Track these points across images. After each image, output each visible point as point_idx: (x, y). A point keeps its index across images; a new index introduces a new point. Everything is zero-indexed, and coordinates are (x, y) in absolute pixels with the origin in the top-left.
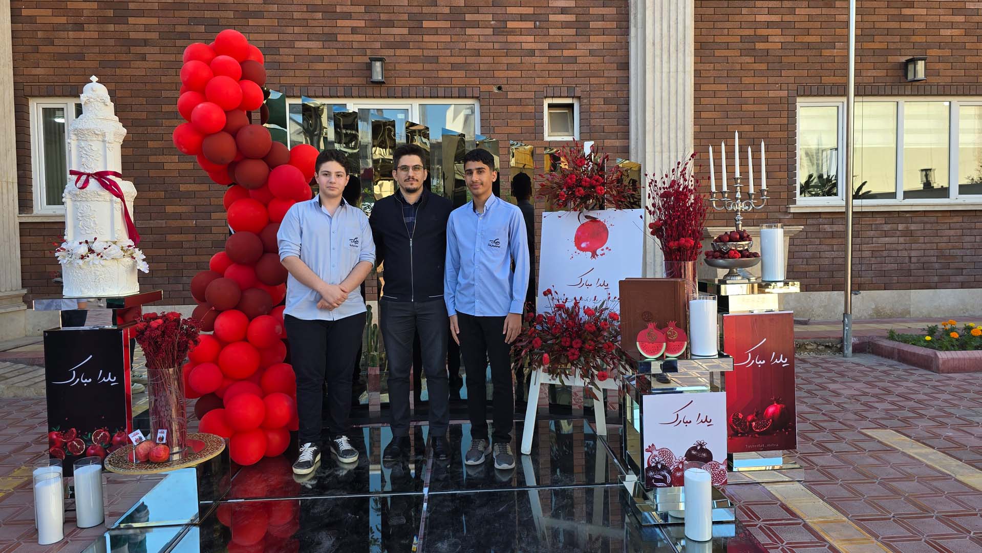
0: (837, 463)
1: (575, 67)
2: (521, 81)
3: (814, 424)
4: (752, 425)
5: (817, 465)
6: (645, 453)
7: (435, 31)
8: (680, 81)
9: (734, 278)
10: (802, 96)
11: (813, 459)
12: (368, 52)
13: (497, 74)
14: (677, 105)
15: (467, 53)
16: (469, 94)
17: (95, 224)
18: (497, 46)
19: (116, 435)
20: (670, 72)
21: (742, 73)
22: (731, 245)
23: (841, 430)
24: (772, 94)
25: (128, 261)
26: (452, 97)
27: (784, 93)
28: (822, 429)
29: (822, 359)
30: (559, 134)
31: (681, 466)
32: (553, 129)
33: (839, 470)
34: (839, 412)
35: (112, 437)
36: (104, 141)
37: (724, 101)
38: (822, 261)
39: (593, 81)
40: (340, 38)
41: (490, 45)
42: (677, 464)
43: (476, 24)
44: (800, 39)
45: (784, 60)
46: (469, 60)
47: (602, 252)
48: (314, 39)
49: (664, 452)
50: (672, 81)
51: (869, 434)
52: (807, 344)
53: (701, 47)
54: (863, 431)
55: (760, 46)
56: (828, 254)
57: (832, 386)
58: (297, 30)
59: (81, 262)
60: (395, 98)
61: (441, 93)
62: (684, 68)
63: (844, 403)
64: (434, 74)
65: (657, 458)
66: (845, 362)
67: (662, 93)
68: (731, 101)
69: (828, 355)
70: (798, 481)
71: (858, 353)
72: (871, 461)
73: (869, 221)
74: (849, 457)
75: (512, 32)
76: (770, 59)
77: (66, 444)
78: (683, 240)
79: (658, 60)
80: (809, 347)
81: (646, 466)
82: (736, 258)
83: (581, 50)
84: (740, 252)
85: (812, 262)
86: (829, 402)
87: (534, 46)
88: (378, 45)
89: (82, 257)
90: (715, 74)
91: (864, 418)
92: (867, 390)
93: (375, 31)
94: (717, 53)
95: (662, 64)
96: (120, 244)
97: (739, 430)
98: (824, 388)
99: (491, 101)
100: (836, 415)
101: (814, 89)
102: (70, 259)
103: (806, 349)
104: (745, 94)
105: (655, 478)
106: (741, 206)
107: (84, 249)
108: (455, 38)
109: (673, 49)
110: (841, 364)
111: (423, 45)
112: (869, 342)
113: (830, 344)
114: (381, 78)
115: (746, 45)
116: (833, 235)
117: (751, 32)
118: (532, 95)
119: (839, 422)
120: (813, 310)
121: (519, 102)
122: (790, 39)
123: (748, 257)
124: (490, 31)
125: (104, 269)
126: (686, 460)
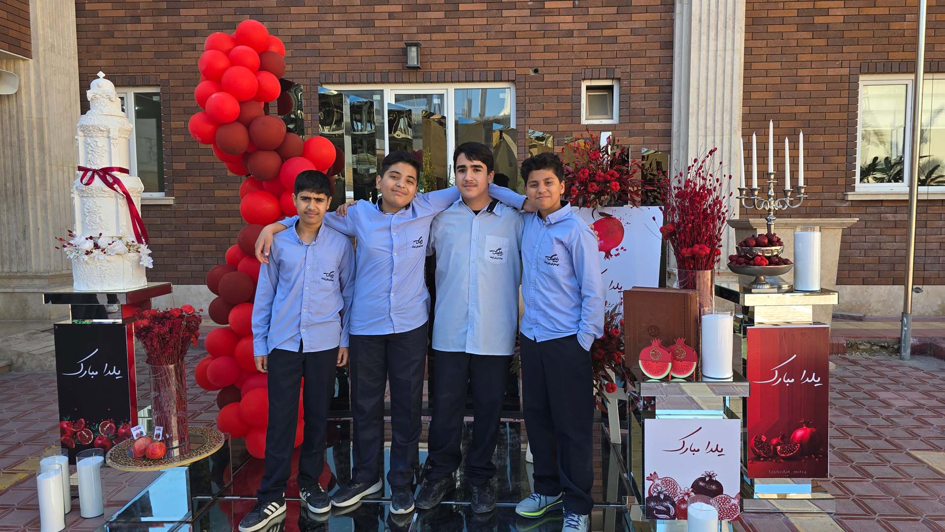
0: (878, 492)
1: (616, 47)
2: (558, 63)
3: (856, 441)
4: (776, 449)
5: (853, 494)
6: (645, 480)
7: (472, 14)
8: (728, 60)
9: (761, 287)
10: (866, 73)
11: (851, 486)
12: (405, 37)
13: (534, 56)
14: (724, 86)
15: (503, 35)
16: (505, 77)
17: (100, 219)
18: (534, 27)
19: (121, 427)
20: (717, 51)
21: (798, 50)
22: (759, 251)
23: (886, 450)
24: (831, 72)
25: (133, 255)
26: (487, 81)
27: (845, 71)
28: (864, 448)
29: (876, 361)
30: (598, 117)
31: (686, 498)
32: (592, 112)
33: (878, 503)
34: (888, 427)
35: (117, 429)
36: (109, 137)
37: (778, 80)
38: (882, 253)
39: (634, 61)
40: (377, 23)
41: (527, 27)
42: (683, 495)
43: (513, 6)
44: (866, 11)
45: (846, 34)
46: (506, 42)
47: (616, 252)
48: (352, 25)
49: (667, 481)
50: (720, 59)
51: (919, 456)
52: (860, 344)
53: (753, 23)
54: (913, 453)
55: (819, 20)
56: (889, 246)
57: (883, 395)
58: (336, 17)
59: (86, 257)
60: (431, 82)
61: (476, 78)
62: (733, 45)
63: (896, 416)
64: (470, 58)
65: (659, 488)
66: (902, 366)
67: (707, 73)
68: (784, 80)
69: (883, 357)
70: (828, 513)
71: (918, 355)
72: (917, 491)
73: (938, 210)
74: (892, 486)
75: (550, 12)
76: (831, 34)
77: (75, 433)
78: (697, 247)
79: (704, 38)
80: (862, 347)
81: (647, 495)
82: (763, 265)
83: (622, 29)
84: (768, 258)
85: (870, 253)
86: (876, 414)
87: (572, 26)
88: (414, 30)
89: (88, 253)
90: (766, 51)
91: (915, 436)
92: (923, 402)
93: (412, 15)
94: (771, 29)
95: (709, 42)
96: (125, 240)
97: (762, 454)
98: (873, 397)
99: (527, 84)
100: (882, 430)
101: (880, 67)
102: (77, 254)
103: (858, 348)
104: (801, 72)
105: (657, 510)
106: (774, 205)
107: (89, 245)
108: (491, 21)
109: (721, 25)
110: (897, 368)
111: (460, 29)
112: (930, 344)
113: (886, 344)
114: (416, 63)
115: (804, 20)
116: (896, 225)
117: (810, 5)
118: (569, 77)
119: (886, 440)
120: (870, 305)
121: (556, 85)
122: (854, 12)
123: (777, 264)
124: (527, 12)
125: (108, 264)
126: (692, 491)
